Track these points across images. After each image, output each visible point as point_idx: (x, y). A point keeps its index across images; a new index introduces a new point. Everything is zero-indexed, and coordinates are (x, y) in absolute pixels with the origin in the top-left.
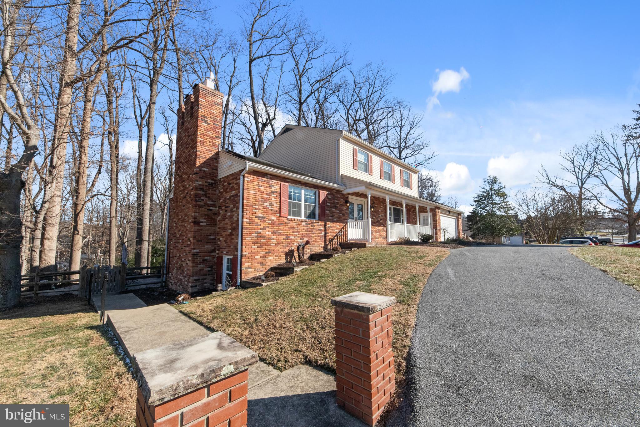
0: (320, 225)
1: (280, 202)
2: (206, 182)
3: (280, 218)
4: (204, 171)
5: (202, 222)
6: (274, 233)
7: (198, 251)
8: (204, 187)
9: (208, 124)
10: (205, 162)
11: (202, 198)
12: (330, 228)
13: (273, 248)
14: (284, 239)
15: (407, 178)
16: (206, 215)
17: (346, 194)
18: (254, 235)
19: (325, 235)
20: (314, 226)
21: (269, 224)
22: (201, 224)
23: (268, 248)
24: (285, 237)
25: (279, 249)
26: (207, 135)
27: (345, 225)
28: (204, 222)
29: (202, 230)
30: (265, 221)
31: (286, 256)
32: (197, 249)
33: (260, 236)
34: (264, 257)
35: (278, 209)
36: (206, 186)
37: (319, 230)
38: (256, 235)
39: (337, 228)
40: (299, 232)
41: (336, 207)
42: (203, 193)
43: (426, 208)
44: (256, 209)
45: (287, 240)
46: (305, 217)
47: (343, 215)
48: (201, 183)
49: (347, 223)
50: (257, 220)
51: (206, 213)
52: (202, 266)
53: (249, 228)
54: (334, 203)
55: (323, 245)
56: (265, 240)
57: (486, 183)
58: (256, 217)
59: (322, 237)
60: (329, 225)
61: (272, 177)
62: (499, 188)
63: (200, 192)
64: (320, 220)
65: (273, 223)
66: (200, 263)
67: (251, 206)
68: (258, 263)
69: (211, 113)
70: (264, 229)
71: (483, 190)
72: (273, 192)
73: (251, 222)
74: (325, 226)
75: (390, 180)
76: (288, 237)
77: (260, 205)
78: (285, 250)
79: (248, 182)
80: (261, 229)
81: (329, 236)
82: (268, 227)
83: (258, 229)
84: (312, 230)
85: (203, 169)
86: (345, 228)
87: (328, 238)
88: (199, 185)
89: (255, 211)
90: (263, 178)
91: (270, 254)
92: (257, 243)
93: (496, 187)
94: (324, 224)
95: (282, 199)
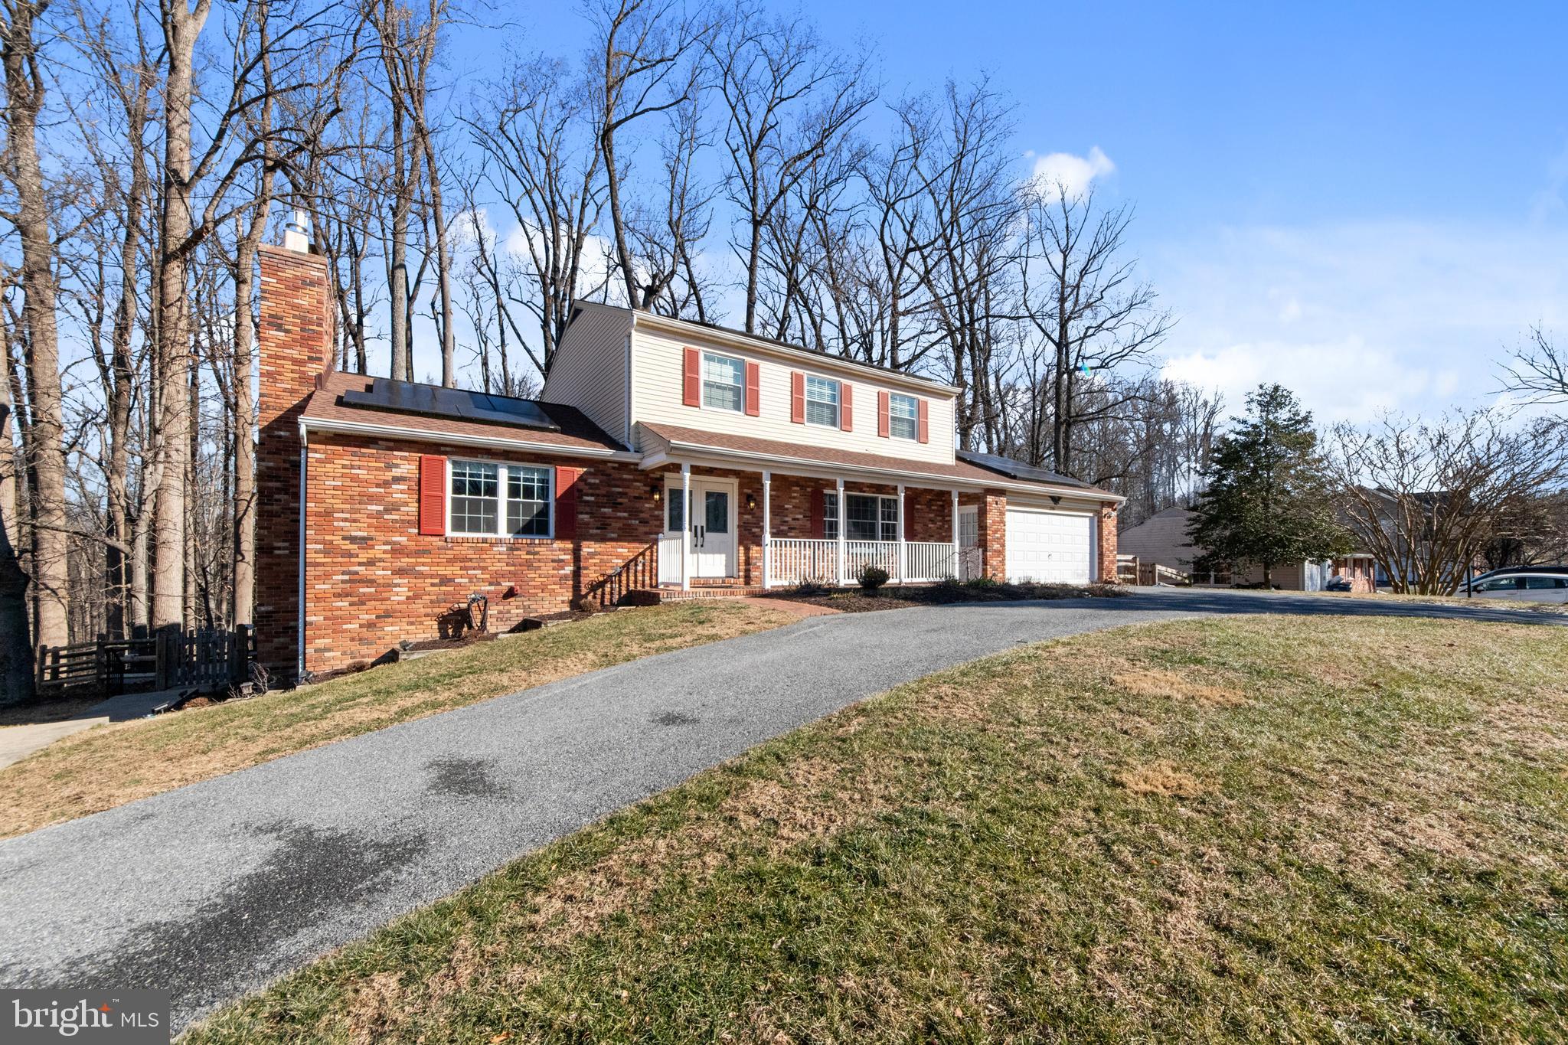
0: (561, 549)
1: (419, 501)
2: (285, 461)
3: (421, 538)
4: (280, 437)
5: (279, 548)
6: (400, 572)
7: (270, 608)
8: (282, 473)
9: (287, 331)
10: (281, 417)
11: (276, 497)
12: (592, 555)
13: (397, 607)
14: (433, 585)
15: (911, 413)
16: (286, 532)
17: (653, 471)
18: (340, 577)
19: (577, 574)
20: (537, 553)
21: (385, 552)
22: (277, 552)
23: (382, 607)
24: (437, 581)
25: (419, 607)
26: (284, 358)
27: (651, 547)
28: (284, 548)
29: (279, 564)
30: (372, 547)
31: (440, 623)
32: (269, 604)
33: (356, 580)
34: (370, 625)
35: (414, 518)
36: (285, 469)
37: (553, 561)
38: (346, 577)
39: (618, 556)
40: (484, 569)
41: (616, 506)
42: (278, 484)
43: (949, 493)
44: (345, 520)
45: (443, 588)
46: (509, 532)
47: (644, 522)
48: (271, 464)
49: (656, 542)
50: (347, 545)
51: (286, 528)
52: (282, 640)
53: (323, 564)
54: (608, 495)
55: (568, 596)
56: (373, 590)
57: (1254, 405)
58: (344, 538)
59: (565, 577)
60: (588, 548)
61: (392, 444)
62: (1290, 419)
63: (271, 484)
64: (560, 536)
65: (397, 551)
66: (278, 635)
67: (328, 514)
68: (353, 640)
69: (294, 307)
70: (371, 563)
71: (1239, 427)
72: (397, 480)
73: (329, 550)
74: (576, 554)
75: (834, 424)
76: (445, 581)
77: (358, 511)
78: (437, 610)
79: (318, 461)
80: (360, 564)
81: (591, 575)
82: (382, 560)
83: (353, 564)
84: (529, 565)
85: (277, 433)
86: (648, 553)
87: (584, 580)
88: (268, 468)
89: (342, 524)
90: (363, 450)
91: (390, 620)
92: (348, 595)
93: (1283, 415)
94: (571, 546)
95: (424, 492)
